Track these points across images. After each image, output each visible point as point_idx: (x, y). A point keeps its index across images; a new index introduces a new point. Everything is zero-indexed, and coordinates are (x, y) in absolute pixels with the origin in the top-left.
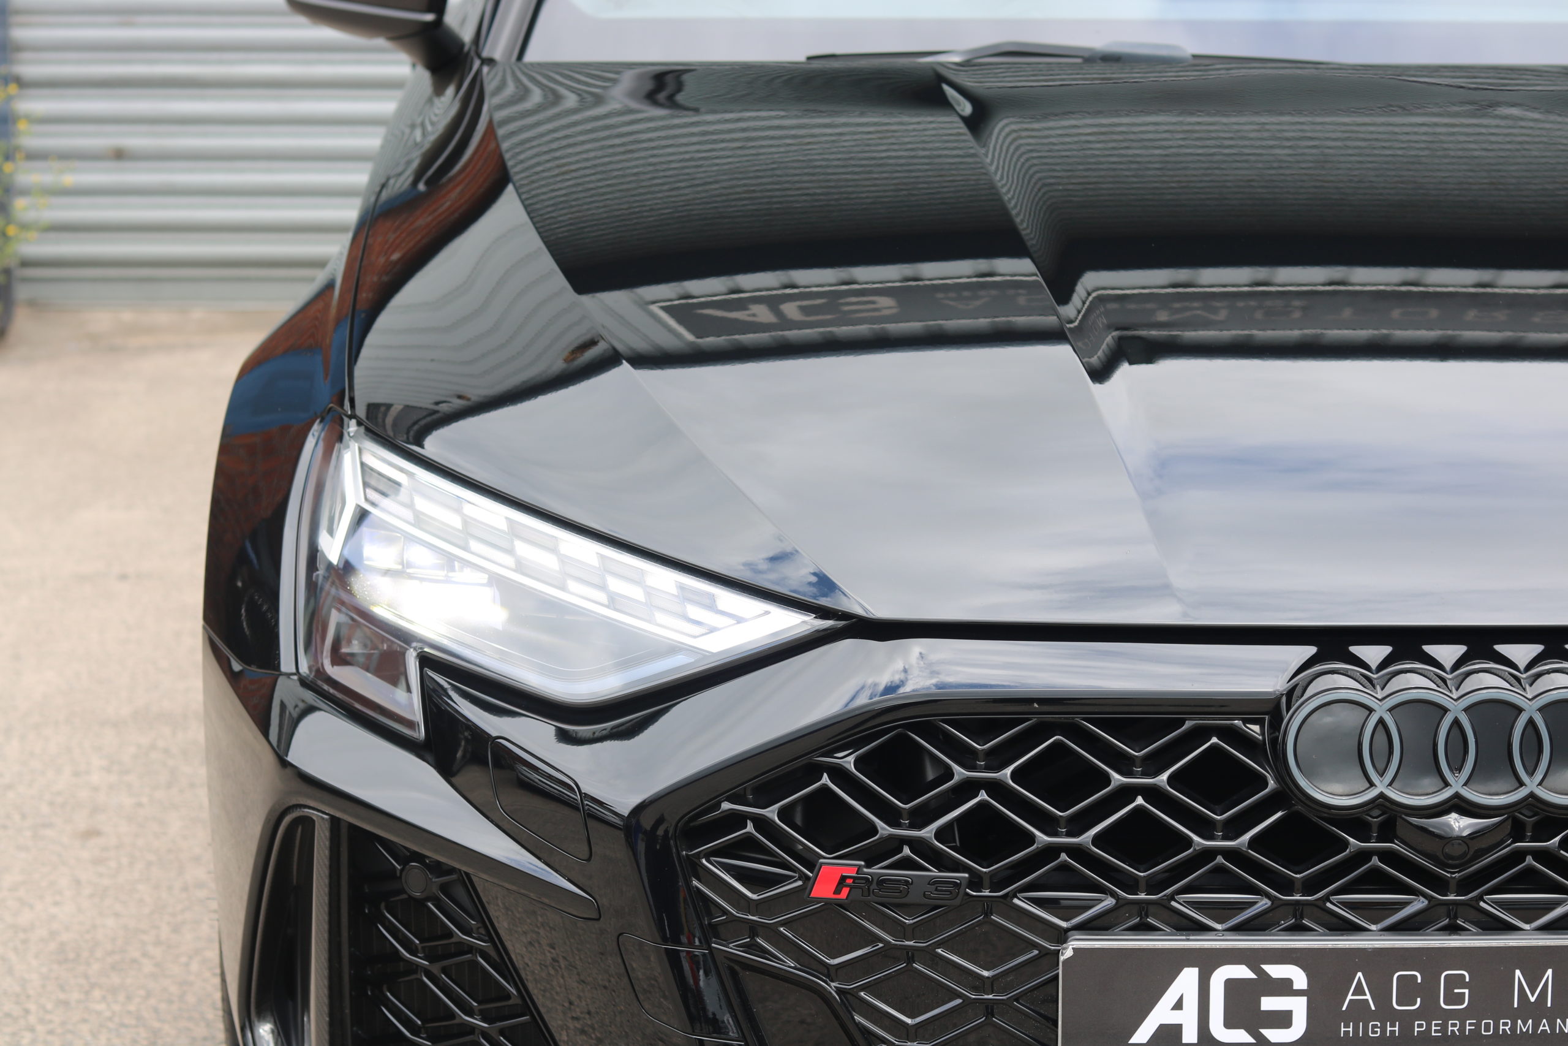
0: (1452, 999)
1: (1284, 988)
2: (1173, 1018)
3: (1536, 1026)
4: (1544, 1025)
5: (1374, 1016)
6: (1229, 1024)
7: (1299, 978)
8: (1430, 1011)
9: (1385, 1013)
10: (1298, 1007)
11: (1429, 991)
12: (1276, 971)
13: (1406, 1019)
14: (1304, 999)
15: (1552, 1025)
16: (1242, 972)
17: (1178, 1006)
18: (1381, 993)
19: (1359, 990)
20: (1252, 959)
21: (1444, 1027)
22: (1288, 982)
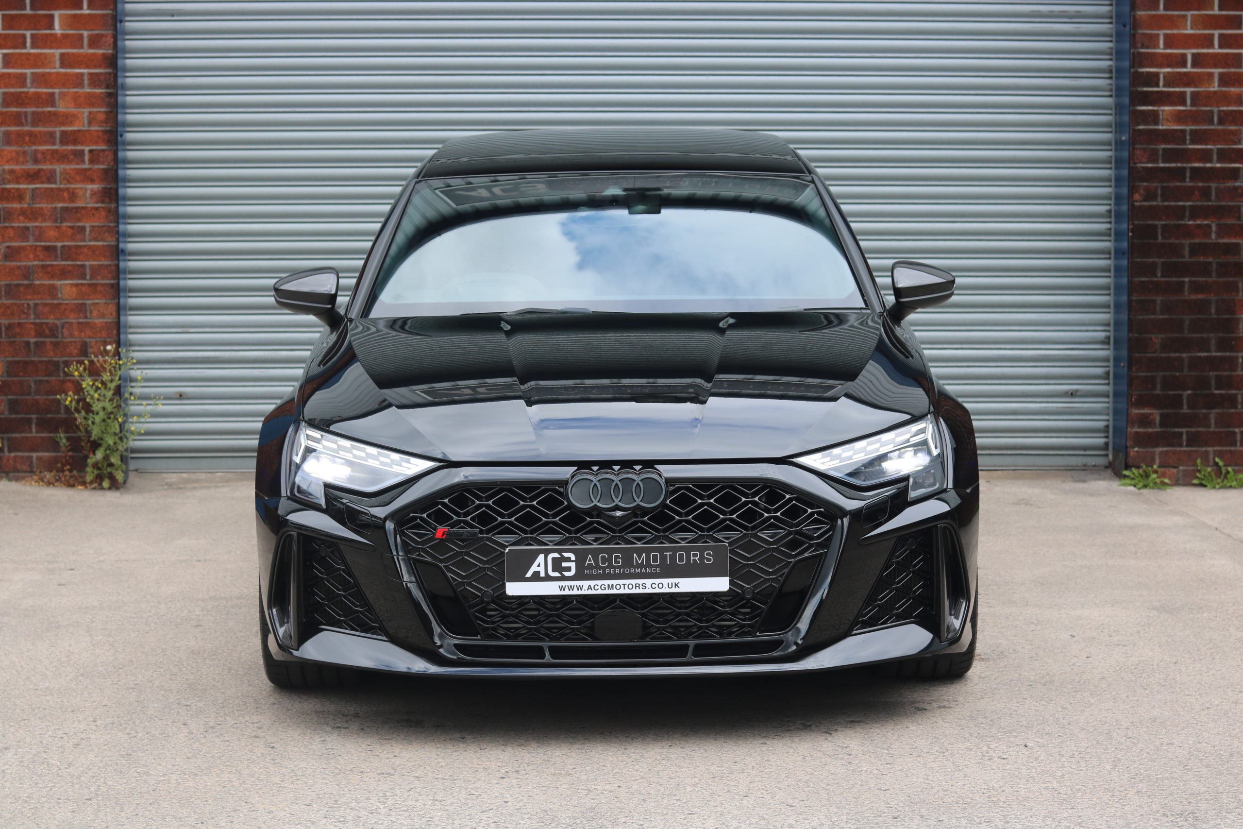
0: (617, 562)
1: (568, 560)
2: (537, 569)
3: (641, 570)
4: (643, 570)
5: (594, 568)
6: (553, 571)
7: (573, 557)
8: (610, 566)
9: (598, 567)
10: (573, 565)
11: (609, 560)
12: (566, 555)
13: (604, 569)
14: (574, 563)
15: (646, 570)
16: (556, 555)
17: (539, 565)
18: (596, 561)
19: (590, 560)
20: (559, 551)
21: (615, 571)
22: (570, 558)
